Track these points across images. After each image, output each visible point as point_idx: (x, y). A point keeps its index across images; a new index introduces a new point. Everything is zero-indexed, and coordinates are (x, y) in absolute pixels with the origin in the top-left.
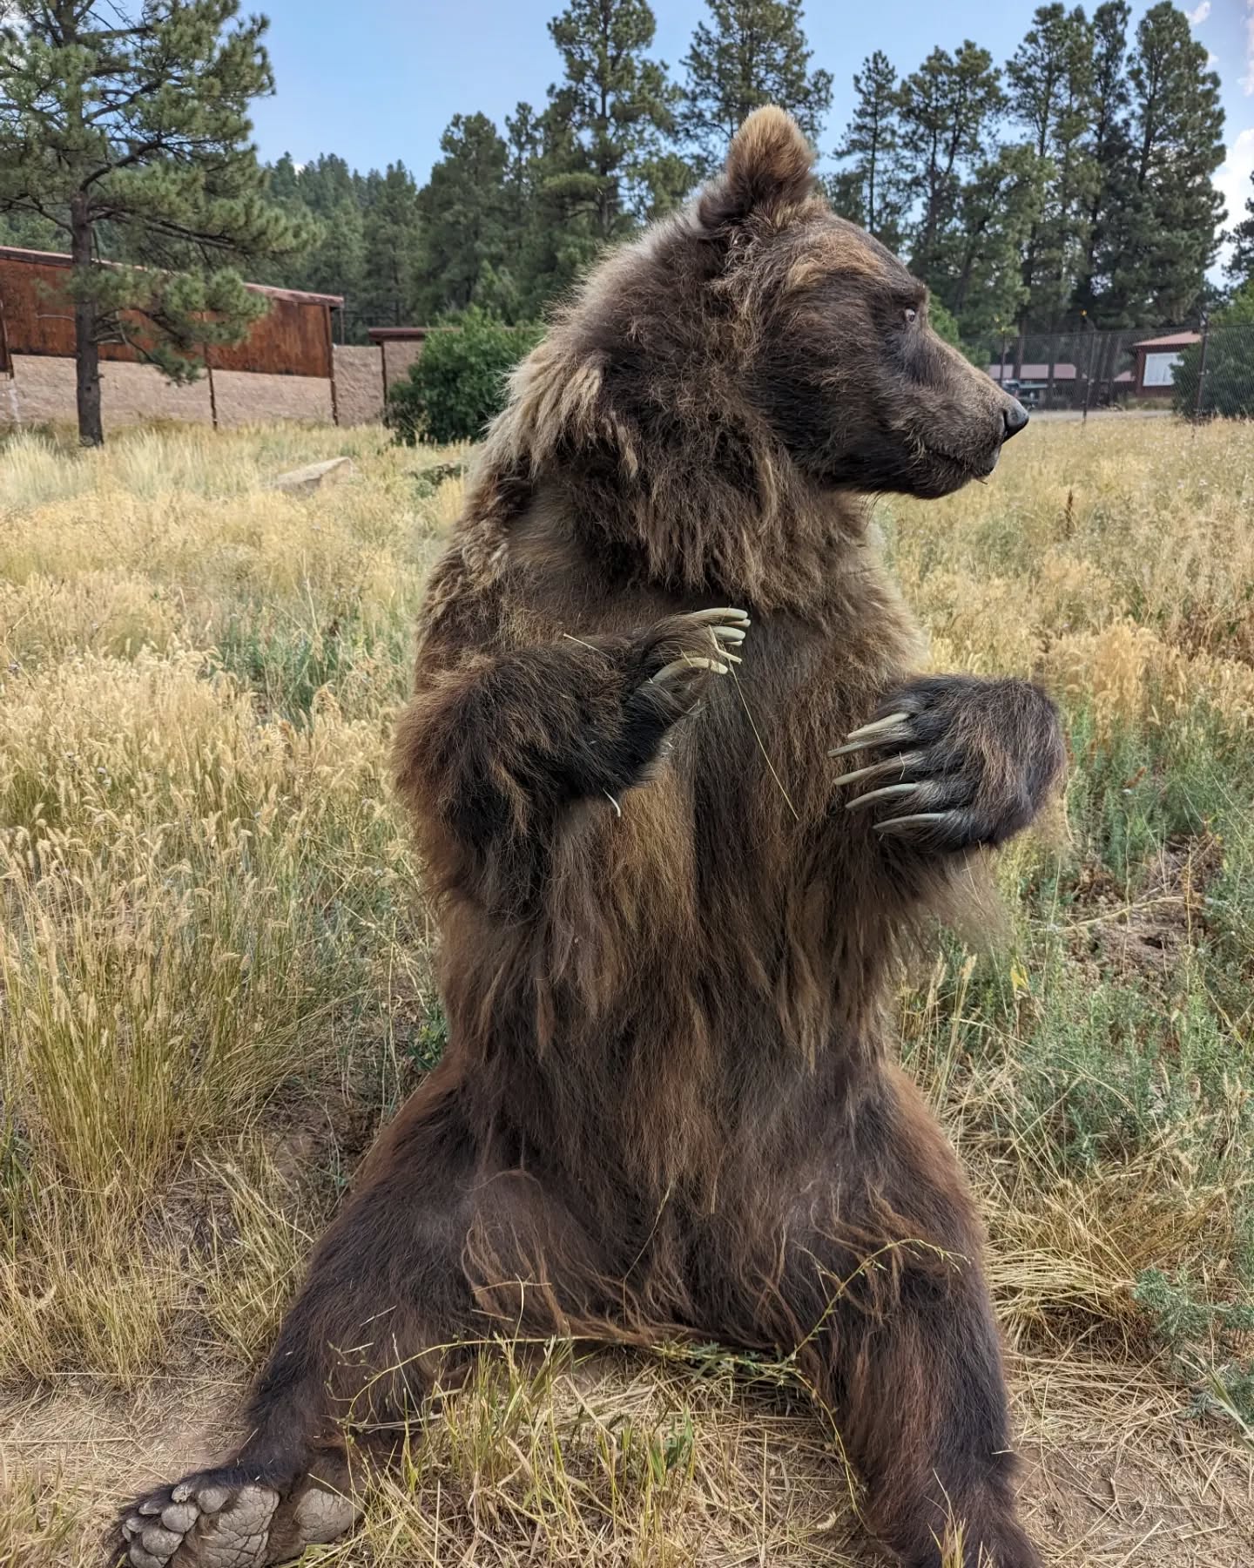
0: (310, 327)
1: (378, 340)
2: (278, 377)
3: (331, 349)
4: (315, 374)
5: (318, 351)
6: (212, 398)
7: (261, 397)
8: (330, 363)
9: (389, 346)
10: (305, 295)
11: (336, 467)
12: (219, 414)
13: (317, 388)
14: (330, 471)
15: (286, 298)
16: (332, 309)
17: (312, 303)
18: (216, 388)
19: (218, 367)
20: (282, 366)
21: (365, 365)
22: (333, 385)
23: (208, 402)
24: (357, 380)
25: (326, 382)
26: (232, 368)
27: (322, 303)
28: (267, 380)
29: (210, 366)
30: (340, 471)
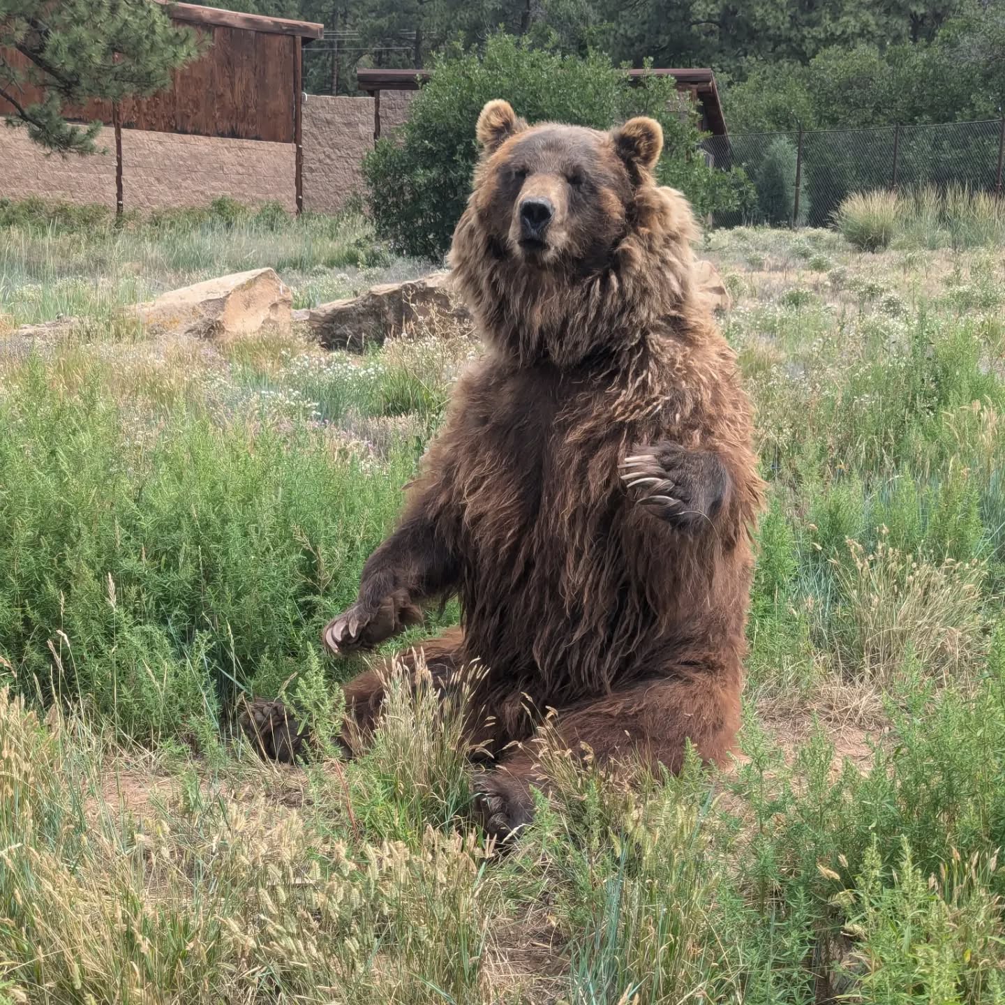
0: (272, 68)
1: (371, 86)
2: (216, 140)
3: (299, 101)
4: (275, 138)
5: (279, 102)
6: (119, 170)
7: (191, 170)
8: (297, 121)
9: (387, 96)
10: (267, 19)
11: (252, 283)
12: (125, 196)
13: (277, 155)
14: (242, 287)
15: (238, 24)
16: (306, 41)
17: (277, 31)
18: (126, 156)
19: (129, 126)
20: (225, 125)
21: (349, 124)
22: (299, 153)
23: (112, 177)
24: (334, 146)
25: (291, 147)
26: (151, 127)
27: (291, 31)
28: (202, 144)
29: (118, 121)
30: (259, 288)
